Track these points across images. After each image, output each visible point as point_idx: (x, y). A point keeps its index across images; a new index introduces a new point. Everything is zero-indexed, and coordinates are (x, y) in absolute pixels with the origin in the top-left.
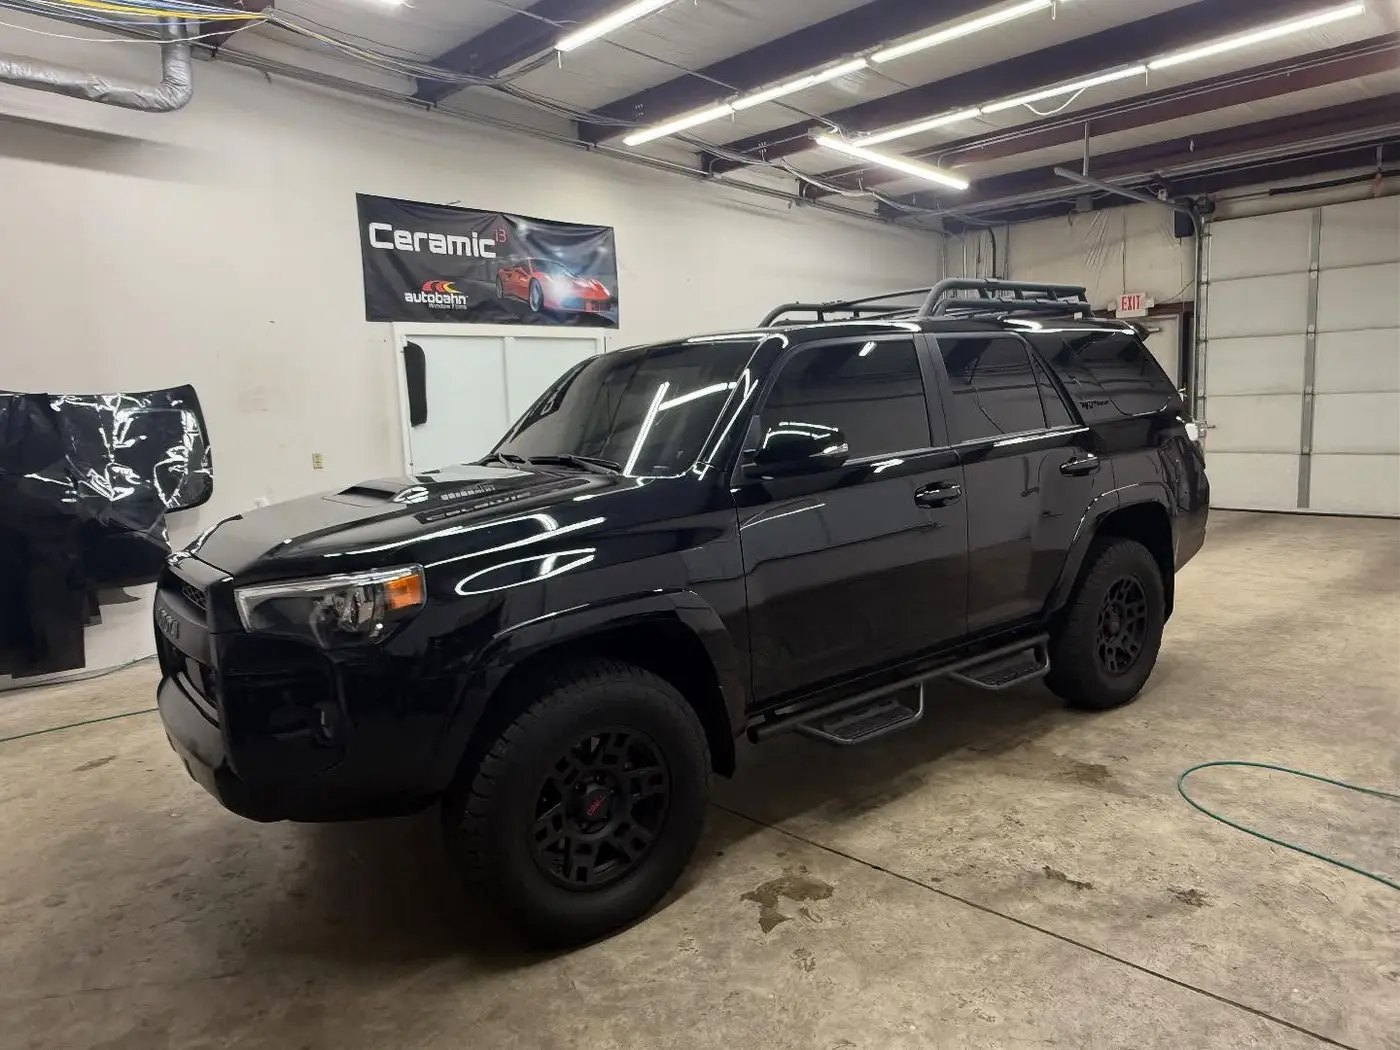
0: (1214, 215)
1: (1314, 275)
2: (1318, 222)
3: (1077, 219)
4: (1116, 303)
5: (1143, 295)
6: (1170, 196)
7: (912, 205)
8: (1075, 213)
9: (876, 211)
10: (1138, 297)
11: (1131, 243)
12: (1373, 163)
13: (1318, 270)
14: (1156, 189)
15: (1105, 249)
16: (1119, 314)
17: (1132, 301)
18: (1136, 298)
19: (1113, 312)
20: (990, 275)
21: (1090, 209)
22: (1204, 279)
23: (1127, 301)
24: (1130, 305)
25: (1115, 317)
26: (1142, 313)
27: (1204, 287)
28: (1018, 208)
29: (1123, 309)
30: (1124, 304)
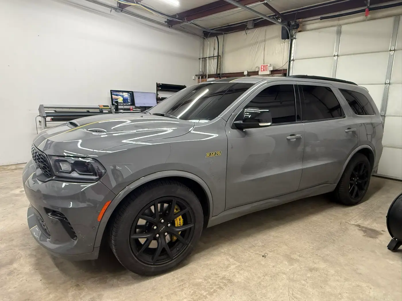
0: (299, 29)
1: (336, 58)
2: (339, 33)
3: (249, 31)
4: (259, 68)
5: (269, 65)
6: (282, 21)
7: (177, 19)
8: (248, 29)
9: (166, 22)
10: (267, 65)
11: (267, 42)
12: (365, 5)
13: (338, 56)
14: (277, 18)
15: (258, 45)
16: (260, 73)
17: (265, 68)
18: (266, 66)
19: (258, 72)
20: (217, 55)
21: (253, 27)
22: (292, 58)
23: (263, 67)
24: (264, 69)
25: (258, 75)
26: (268, 73)
27: (292, 62)
28: (228, 27)
29: (262, 71)
30: (262, 68)
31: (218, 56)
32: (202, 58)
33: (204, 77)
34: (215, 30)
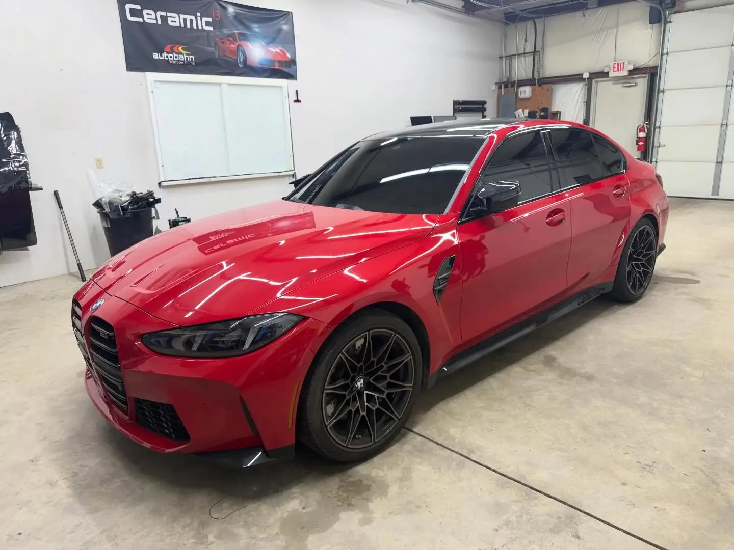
3: (588, 13)
4: (609, 68)
5: (627, 62)
7: (485, 2)
8: (587, 9)
9: (463, 7)
10: (624, 63)
11: (621, 28)
15: (605, 32)
16: (611, 75)
17: (619, 66)
18: (622, 64)
19: (608, 73)
20: (533, 51)
21: (596, 6)
22: (665, 51)
23: (616, 66)
24: (618, 68)
25: (608, 77)
26: (625, 73)
27: (664, 57)
28: (552, 6)
29: (614, 71)
30: (614, 68)
31: (535, 52)
32: (506, 57)
33: (510, 85)
34: (526, 11)
